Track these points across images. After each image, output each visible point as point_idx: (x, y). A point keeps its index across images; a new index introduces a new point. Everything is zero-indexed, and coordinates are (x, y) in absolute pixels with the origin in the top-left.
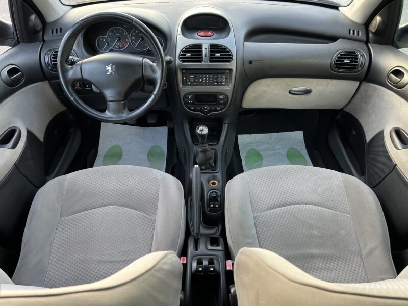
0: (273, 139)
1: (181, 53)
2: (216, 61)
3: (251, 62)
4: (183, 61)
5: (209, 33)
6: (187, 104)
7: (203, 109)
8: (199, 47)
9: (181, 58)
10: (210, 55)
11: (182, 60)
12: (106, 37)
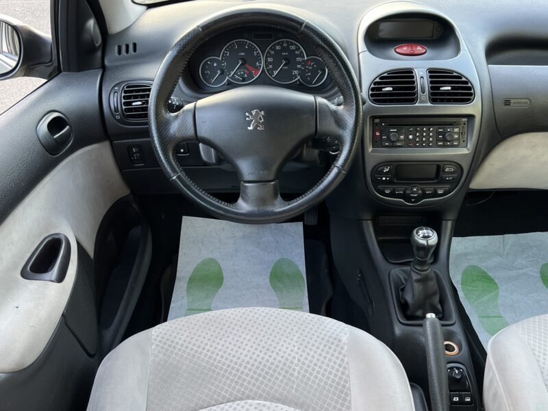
0: (508, 247)
1: (372, 86)
2: (442, 101)
3: (507, 103)
4: (376, 101)
5: (419, 49)
6: (376, 182)
7: (408, 192)
8: (408, 74)
9: (372, 95)
10: (432, 88)
11: (374, 100)
12: (220, 59)
